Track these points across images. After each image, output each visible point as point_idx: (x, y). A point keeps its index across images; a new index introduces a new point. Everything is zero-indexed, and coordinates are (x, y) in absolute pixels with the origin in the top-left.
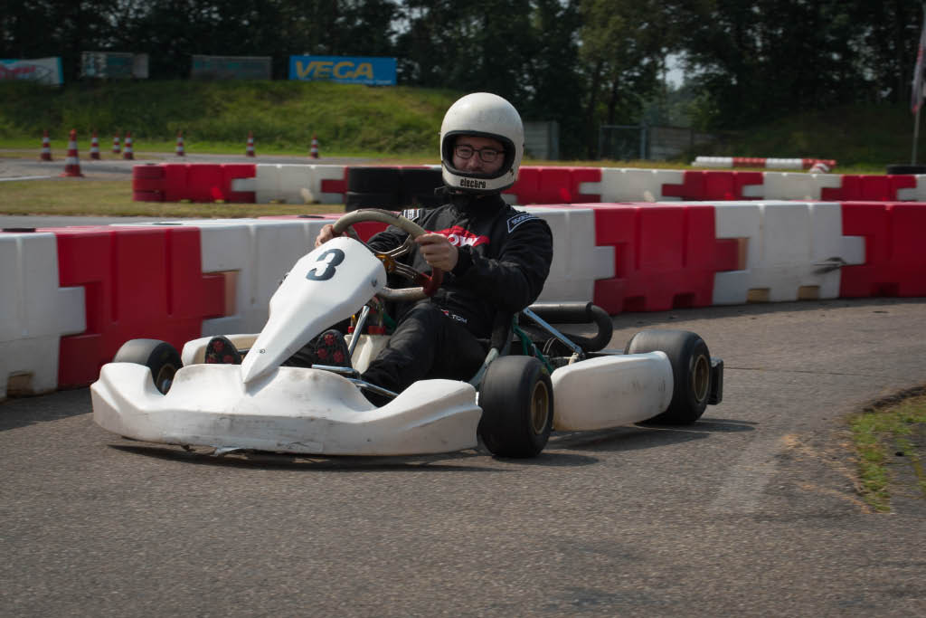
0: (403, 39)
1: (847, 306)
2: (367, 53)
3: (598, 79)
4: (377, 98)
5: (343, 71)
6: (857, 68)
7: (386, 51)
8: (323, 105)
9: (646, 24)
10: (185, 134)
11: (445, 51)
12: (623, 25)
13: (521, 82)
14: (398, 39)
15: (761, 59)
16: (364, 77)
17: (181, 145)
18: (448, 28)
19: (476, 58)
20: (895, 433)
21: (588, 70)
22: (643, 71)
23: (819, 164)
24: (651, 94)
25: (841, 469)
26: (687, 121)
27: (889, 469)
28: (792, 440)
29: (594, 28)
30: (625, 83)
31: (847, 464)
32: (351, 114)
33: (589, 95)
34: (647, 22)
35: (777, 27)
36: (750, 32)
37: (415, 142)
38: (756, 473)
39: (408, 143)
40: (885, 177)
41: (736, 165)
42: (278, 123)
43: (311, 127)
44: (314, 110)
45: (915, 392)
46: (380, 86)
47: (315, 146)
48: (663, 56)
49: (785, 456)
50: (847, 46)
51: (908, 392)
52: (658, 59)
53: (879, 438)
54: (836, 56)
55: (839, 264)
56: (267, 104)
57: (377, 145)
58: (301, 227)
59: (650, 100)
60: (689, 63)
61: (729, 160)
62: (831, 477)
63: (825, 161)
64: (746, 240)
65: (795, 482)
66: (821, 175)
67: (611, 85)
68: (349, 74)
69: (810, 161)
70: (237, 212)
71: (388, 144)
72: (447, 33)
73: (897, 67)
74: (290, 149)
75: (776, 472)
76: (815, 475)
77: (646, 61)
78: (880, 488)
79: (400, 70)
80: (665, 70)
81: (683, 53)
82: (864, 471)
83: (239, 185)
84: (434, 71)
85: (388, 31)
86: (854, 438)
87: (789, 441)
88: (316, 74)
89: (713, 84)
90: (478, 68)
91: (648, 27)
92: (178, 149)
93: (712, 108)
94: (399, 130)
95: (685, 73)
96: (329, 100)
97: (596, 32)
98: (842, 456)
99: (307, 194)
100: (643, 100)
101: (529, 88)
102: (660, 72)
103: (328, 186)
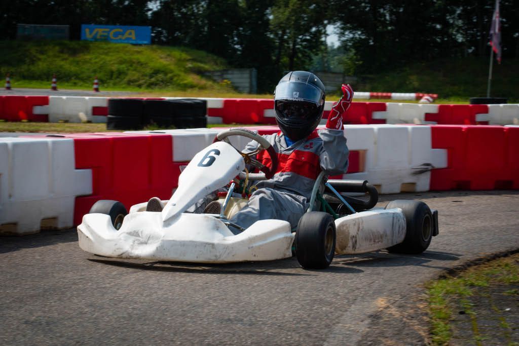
0: (155, 13)
1: (435, 197)
2: (132, 23)
3: (282, 41)
4: (138, 52)
5: (116, 35)
6: (452, 34)
7: (144, 21)
8: (103, 56)
9: (314, 5)
10: (12, 75)
11: (182, 22)
12: (298, 6)
13: (232, 43)
14: (151, 14)
15: (390, 28)
16: (130, 39)
17: (8, 82)
18: (185, 7)
19: (203, 27)
20: (460, 295)
21: (276, 35)
22: (312, 36)
23: (426, 97)
24: (317, 51)
25: (416, 327)
26: (341, 68)
27: (453, 326)
28: (382, 303)
29: (280, 8)
30: (300, 43)
31: (421, 322)
32: (121, 62)
33: (277, 51)
34: (314, 3)
35: (400, 7)
36: (382, 10)
37: (162, 81)
38: (352, 330)
39: (158, 82)
40: (468, 106)
41: (372, 97)
42: (74, 69)
43: (95, 71)
44: (97, 60)
45: (477, 262)
46: (140, 45)
47: (97, 84)
48: (325, 26)
49: (376, 315)
50: (446, 19)
51: (472, 262)
52: (321, 28)
53: (448, 300)
54: (438, 26)
55: (430, 168)
56: (66, 56)
57: (137, 83)
58: (46, 143)
59: (317, 54)
60: (342, 31)
61: (367, 94)
62: (407, 334)
63: (431, 95)
64: (365, 151)
65: (381, 339)
66: (427, 104)
67: (291, 45)
68: (120, 37)
69: (421, 95)
70: (32, 128)
71: (145, 82)
72: (184, 10)
73: (479, 34)
74: (81, 86)
75: (368, 330)
76: (396, 332)
77: (314, 29)
78: (445, 342)
79: (153, 35)
80: (327, 35)
81: (338, 24)
82: (433, 328)
83: (38, 110)
84: (176, 35)
85: (146, 9)
86: (429, 300)
87: (381, 302)
88: (98, 37)
89: (358, 45)
90: (205, 33)
91: (315, 8)
92: (6, 85)
93: (358, 60)
94: (153, 73)
95: (340, 37)
96: (107, 54)
97: (281, 10)
98: (418, 316)
99: (83, 116)
100: (312, 55)
101: (236, 46)
102: (323, 36)
103: (97, 111)
